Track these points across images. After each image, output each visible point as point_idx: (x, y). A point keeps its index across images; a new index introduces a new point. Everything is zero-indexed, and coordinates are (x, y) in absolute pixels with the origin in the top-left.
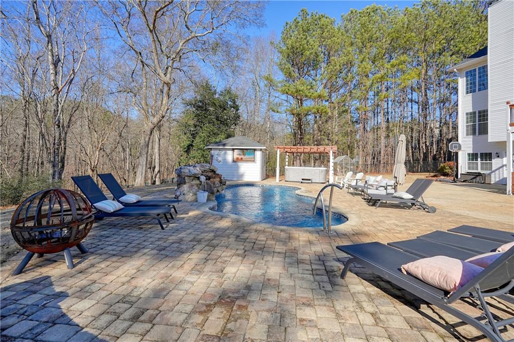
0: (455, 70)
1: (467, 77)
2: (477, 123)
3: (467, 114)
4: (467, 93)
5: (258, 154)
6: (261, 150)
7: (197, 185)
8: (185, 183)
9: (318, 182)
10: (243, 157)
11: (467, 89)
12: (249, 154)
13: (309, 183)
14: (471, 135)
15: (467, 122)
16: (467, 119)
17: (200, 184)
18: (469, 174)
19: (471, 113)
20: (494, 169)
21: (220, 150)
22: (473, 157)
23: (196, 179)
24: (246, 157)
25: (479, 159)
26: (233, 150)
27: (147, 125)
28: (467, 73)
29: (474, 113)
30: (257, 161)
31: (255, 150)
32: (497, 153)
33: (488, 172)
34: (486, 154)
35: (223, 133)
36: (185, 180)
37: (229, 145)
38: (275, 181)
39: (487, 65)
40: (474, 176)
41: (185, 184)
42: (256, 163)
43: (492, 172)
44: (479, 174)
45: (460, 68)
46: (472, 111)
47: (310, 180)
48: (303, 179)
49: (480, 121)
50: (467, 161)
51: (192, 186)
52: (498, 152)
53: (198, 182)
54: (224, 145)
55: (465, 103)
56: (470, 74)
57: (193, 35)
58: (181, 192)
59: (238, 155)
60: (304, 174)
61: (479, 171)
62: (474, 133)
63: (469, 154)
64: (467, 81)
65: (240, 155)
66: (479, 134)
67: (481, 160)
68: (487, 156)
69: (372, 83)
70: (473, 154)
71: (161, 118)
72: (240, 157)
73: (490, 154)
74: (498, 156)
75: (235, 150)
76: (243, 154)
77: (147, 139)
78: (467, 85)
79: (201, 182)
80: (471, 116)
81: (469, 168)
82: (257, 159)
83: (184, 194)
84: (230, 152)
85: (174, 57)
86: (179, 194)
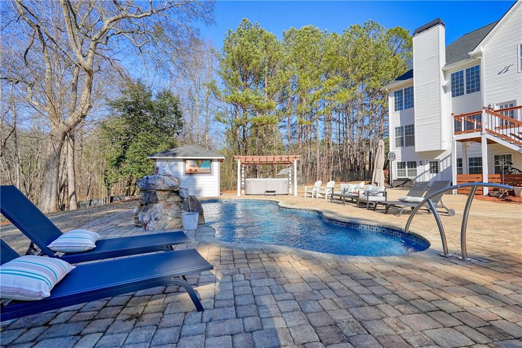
0: (387, 89)
1: (395, 96)
2: (404, 136)
3: (396, 128)
4: (396, 110)
5: (216, 166)
6: (219, 160)
7: (177, 203)
8: (157, 201)
9: (281, 193)
10: (197, 168)
11: (396, 106)
12: (205, 166)
13: (272, 195)
14: (399, 146)
15: (396, 136)
16: (396, 132)
17: (182, 202)
18: (399, 179)
19: (399, 128)
20: (418, 175)
21: (167, 160)
22: (402, 165)
23: (173, 194)
24: (202, 168)
25: (406, 167)
26: (185, 160)
27: (57, 126)
28: (395, 93)
29: (402, 128)
30: (214, 174)
31: (211, 160)
32: (420, 162)
33: (414, 177)
34: (412, 163)
35: (164, 143)
36: (156, 196)
37: (180, 155)
38: (237, 195)
39: (413, 87)
40: (404, 182)
41: (156, 203)
42: (213, 175)
43: (417, 178)
44: (408, 180)
45: (390, 88)
46: (400, 126)
47: (274, 192)
48: (267, 192)
49: (406, 134)
50: (397, 169)
51: (170, 205)
52: (421, 160)
53: (177, 199)
54: (174, 155)
55: (394, 119)
56: (398, 93)
57: (124, 13)
58: (150, 216)
59: (191, 166)
60: (267, 186)
61: (407, 177)
62: (402, 145)
63: (398, 163)
64: (395, 100)
65: (194, 166)
66: (406, 146)
67: (408, 168)
68: (413, 165)
69: (314, 99)
70: (401, 163)
71: (79, 118)
72: (193, 169)
73: (415, 163)
74: (421, 164)
75: (188, 161)
76: (198, 166)
77: (57, 146)
78: (396, 103)
79: (182, 198)
80: (399, 130)
81: (399, 175)
82: (214, 171)
83: (156, 219)
84: (181, 164)
85: (97, 38)
86: (148, 219)
